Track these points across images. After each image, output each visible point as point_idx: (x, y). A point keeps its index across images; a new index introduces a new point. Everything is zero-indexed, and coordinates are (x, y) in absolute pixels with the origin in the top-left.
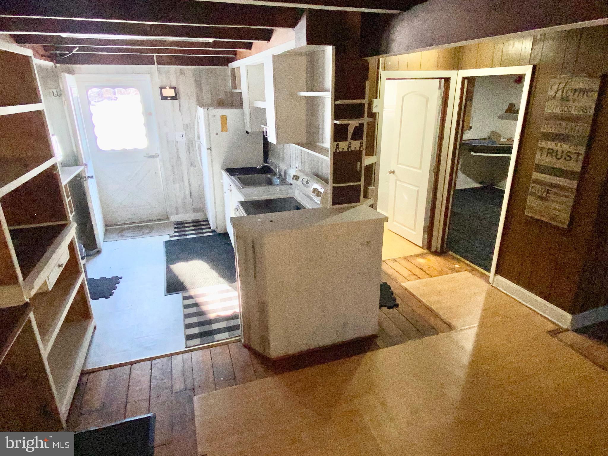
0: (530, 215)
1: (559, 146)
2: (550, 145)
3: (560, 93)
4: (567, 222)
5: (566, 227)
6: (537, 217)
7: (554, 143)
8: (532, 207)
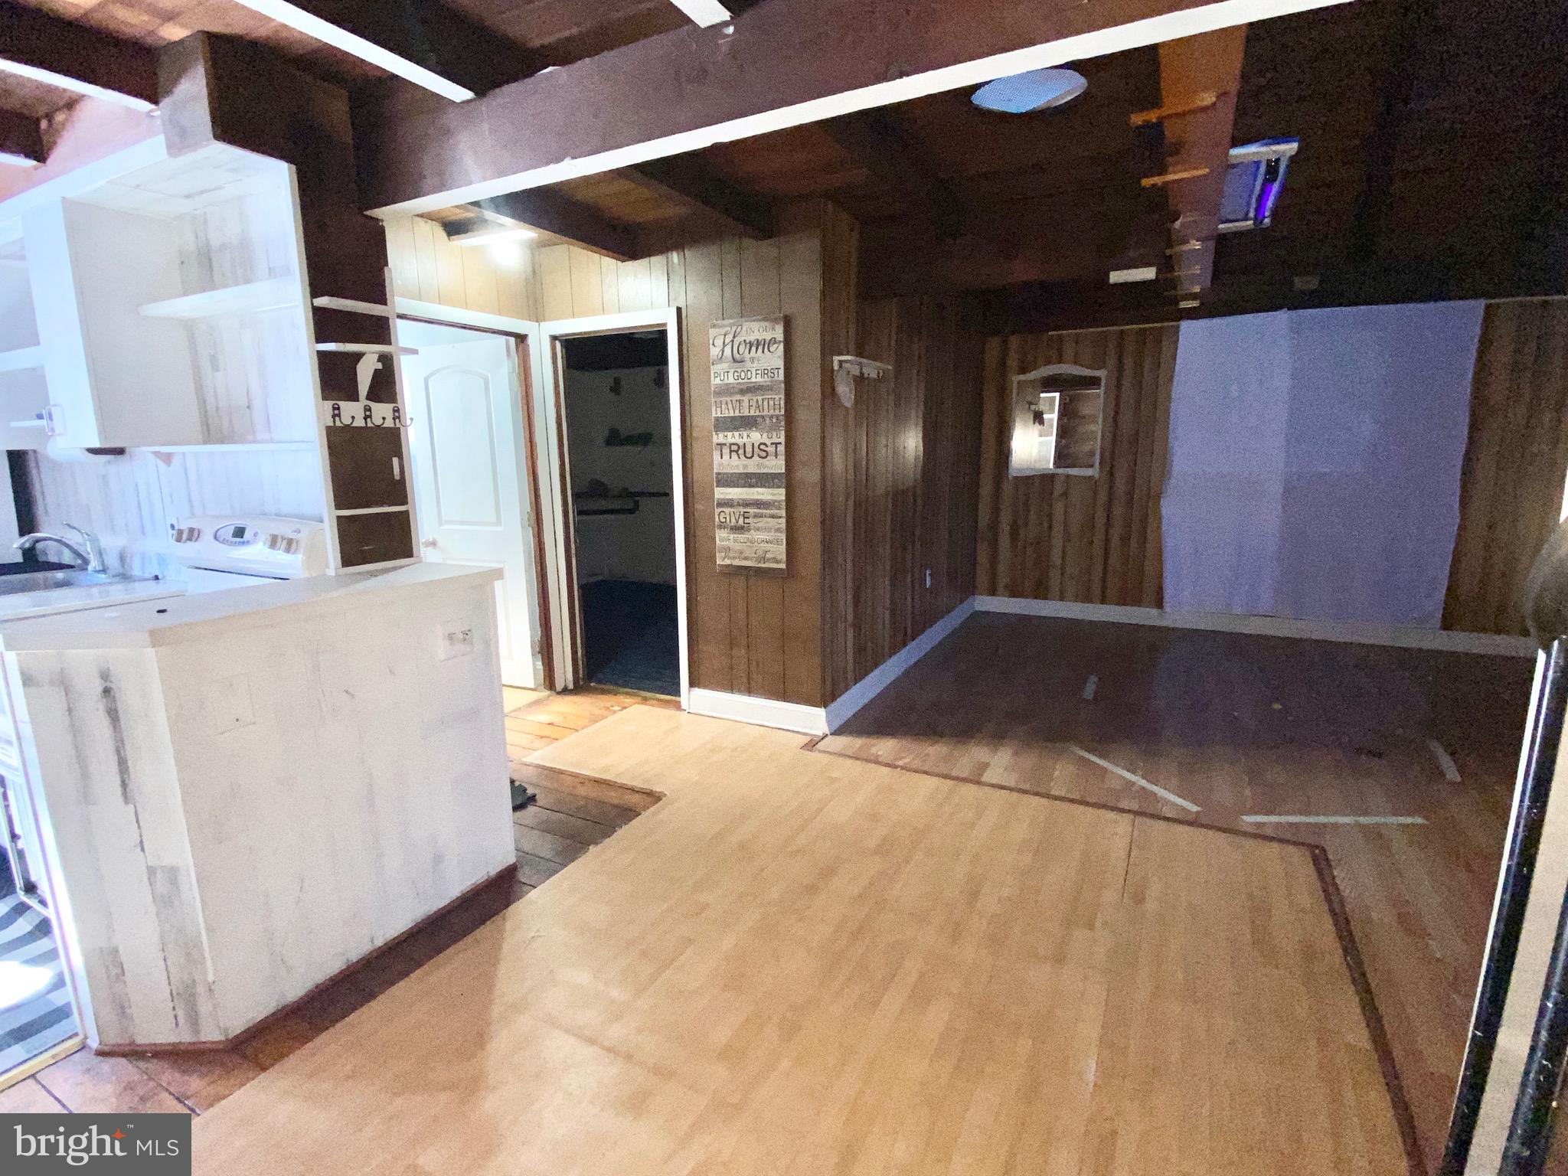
0: (728, 562)
1: (745, 437)
2: (732, 437)
3: (728, 351)
4: (784, 557)
5: (783, 566)
6: (737, 563)
7: (736, 434)
8: (728, 549)
